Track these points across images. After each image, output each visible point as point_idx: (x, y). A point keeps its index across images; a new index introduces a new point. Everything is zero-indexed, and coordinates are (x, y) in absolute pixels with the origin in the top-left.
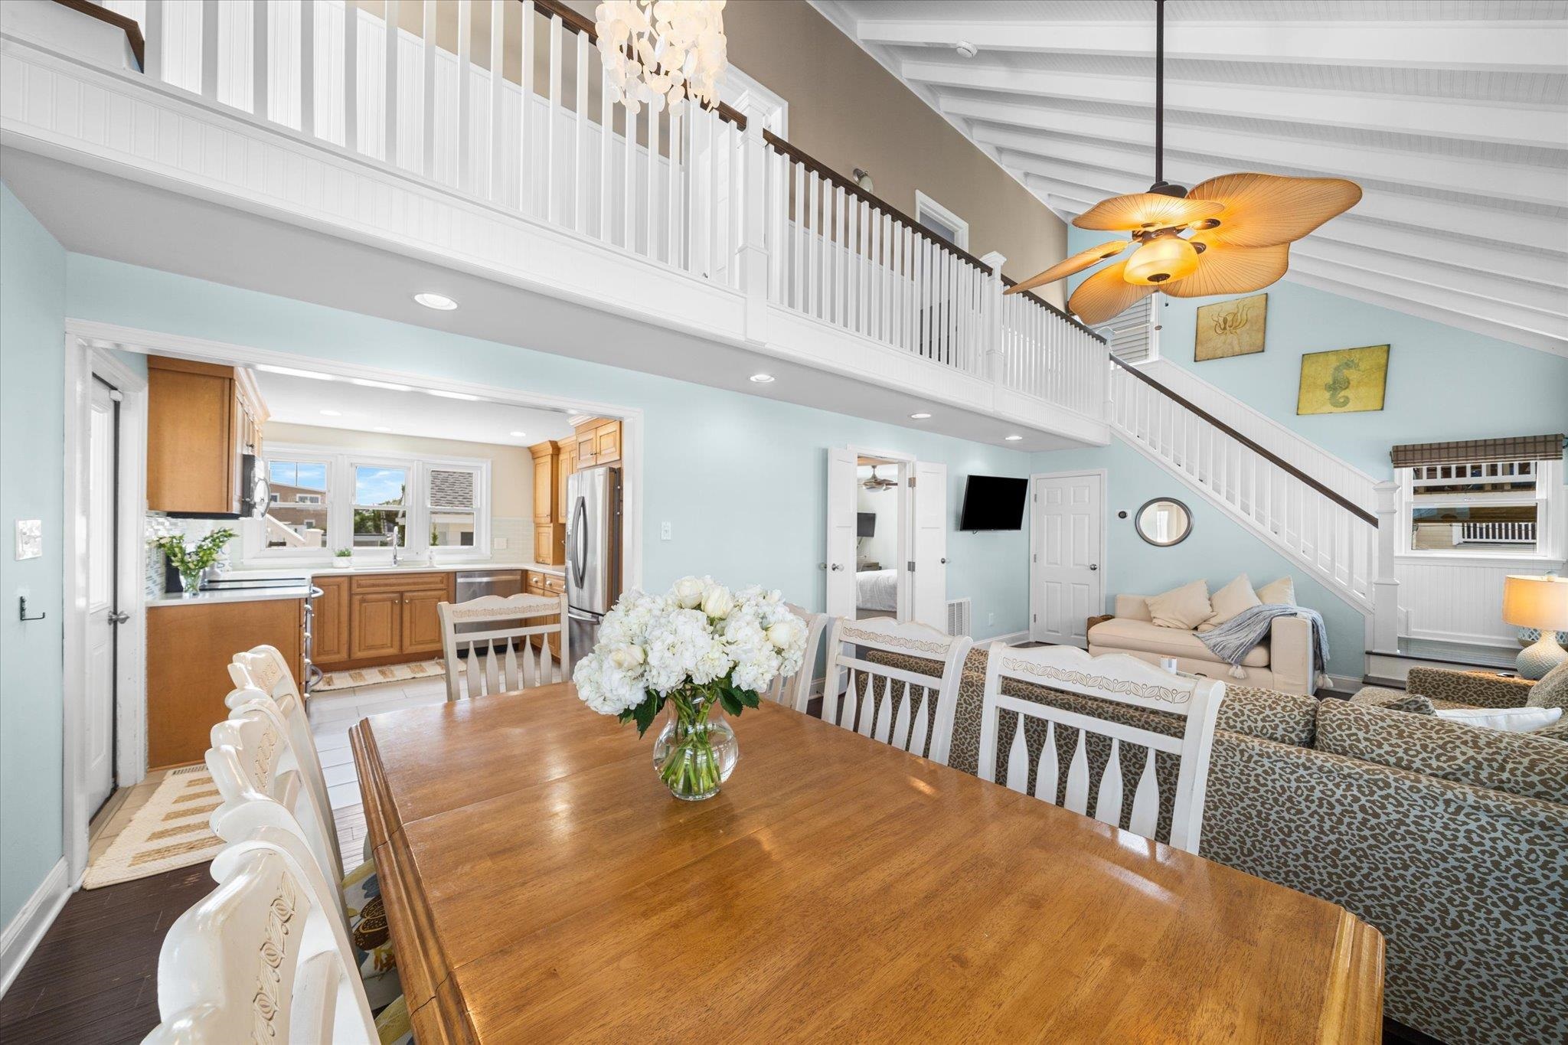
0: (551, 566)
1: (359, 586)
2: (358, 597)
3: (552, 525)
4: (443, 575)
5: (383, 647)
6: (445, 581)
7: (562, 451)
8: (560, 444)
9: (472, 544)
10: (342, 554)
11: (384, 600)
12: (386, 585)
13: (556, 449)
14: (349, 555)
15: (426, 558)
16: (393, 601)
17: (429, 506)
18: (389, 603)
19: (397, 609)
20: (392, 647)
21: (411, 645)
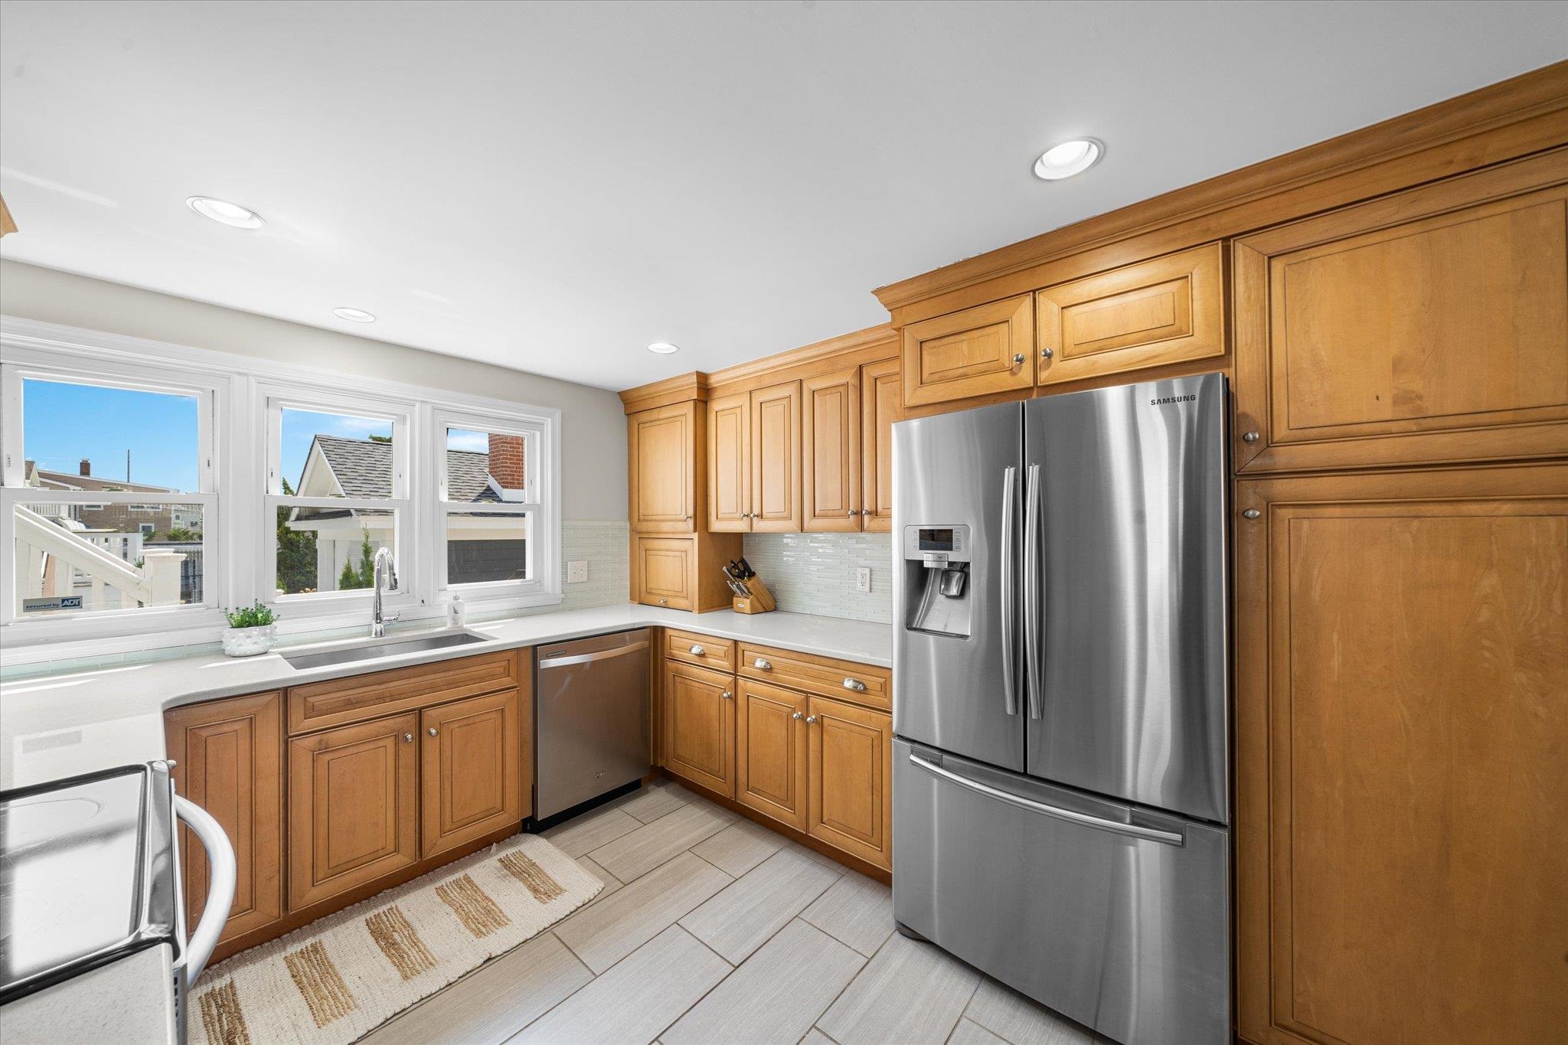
0: (695, 615)
1: (311, 712)
2: (310, 742)
3: (695, 536)
4: (509, 655)
5: (375, 856)
6: (513, 670)
7: (716, 394)
8: (713, 381)
9: (521, 574)
10: (252, 619)
11: (376, 738)
12: (381, 699)
13: (705, 391)
14: (266, 622)
15: (445, 611)
16: (398, 738)
17: (444, 497)
18: (389, 743)
19: (408, 755)
20: (397, 850)
21: (442, 832)
